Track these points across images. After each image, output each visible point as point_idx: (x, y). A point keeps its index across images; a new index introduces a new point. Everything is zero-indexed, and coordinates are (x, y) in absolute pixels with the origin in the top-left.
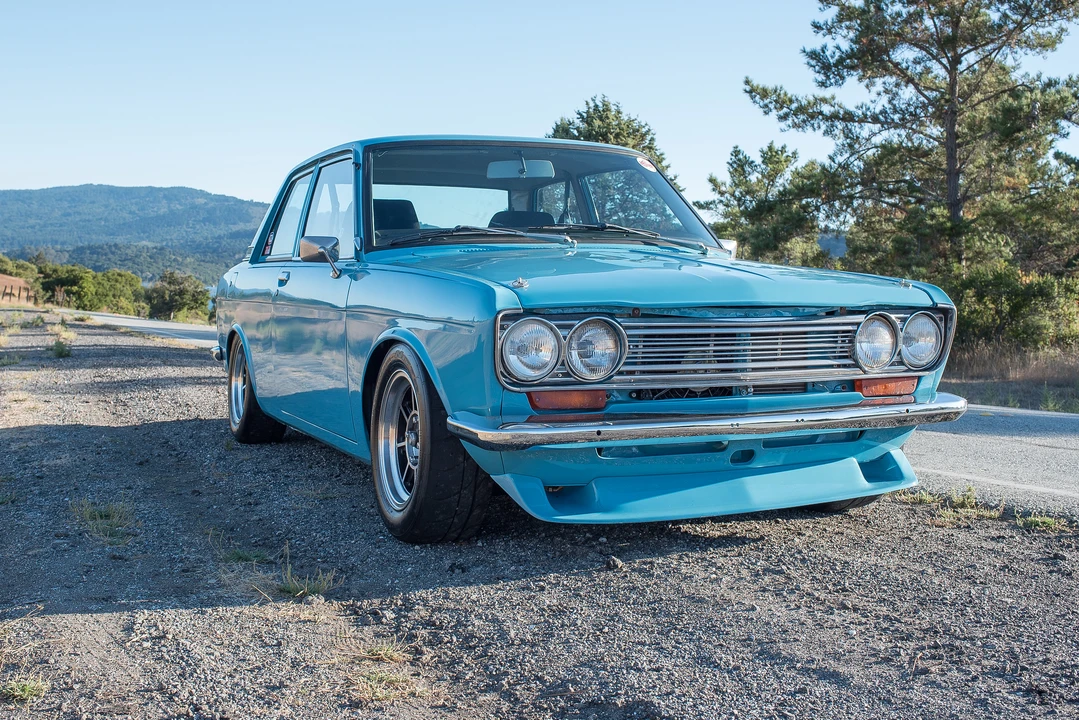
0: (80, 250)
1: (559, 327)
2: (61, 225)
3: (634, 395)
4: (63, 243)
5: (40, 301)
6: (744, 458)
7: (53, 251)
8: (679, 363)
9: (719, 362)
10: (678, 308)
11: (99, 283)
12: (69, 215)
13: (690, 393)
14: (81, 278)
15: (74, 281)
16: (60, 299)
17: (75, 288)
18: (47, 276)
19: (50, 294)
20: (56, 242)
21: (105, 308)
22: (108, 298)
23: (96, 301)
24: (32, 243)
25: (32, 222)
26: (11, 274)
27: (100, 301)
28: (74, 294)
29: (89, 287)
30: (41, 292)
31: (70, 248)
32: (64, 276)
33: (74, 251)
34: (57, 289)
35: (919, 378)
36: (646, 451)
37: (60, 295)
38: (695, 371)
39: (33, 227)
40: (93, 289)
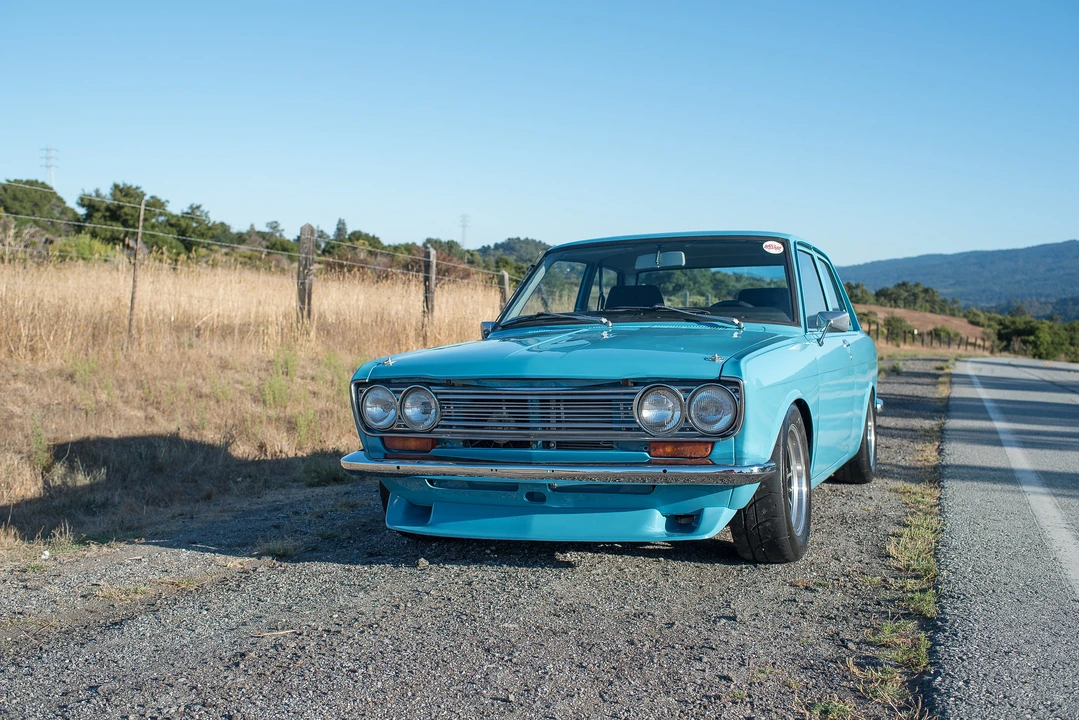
0: (1063, 302)
1: (395, 392)
2: (1045, 280)
3: (462, 443)
4: (1047, 296)
5: (996, 350)
6: (537, 498)
7: (1037, 304)
8: (486, 421)
9: (517, 421)
10: (477, 380)
11: (1055, 333)
12: (1053, 269)
13: (496, 445)
14: (1038, 329)
15: (1031, 331)
16: (1016, 348)
17: (1032, 338)
18: (1006, 327)
19: (1005, 343)
20: (1041, 295)
21: (1063, 356)
22: (1064, 347)
23: (1051, 350)
24: (1018, 297)
25: (1018, 277)
26: (983, 326)
27: (1056, 349)
28: (1030, 343)
29: (1045, 336)
30: (997, 342)
31: (1054, 300)
32: (1021, 326)
33: (1057, 303)
34: (1014, 338)
35: (713, 443)
36: (473, 486)
37: (1016, 344)
38: (496, 428)
39: (1019, 282)
40: (1049, 339)
